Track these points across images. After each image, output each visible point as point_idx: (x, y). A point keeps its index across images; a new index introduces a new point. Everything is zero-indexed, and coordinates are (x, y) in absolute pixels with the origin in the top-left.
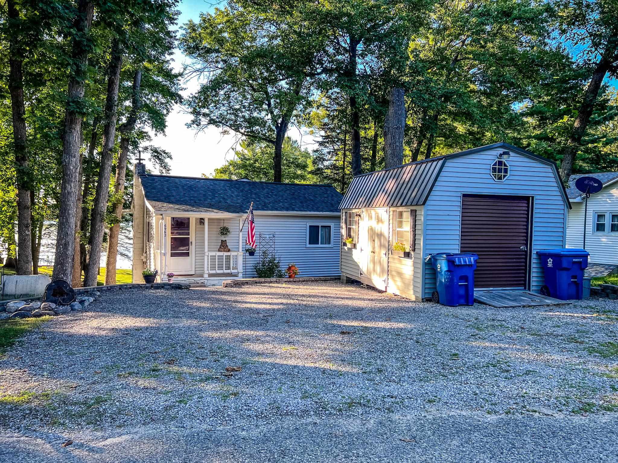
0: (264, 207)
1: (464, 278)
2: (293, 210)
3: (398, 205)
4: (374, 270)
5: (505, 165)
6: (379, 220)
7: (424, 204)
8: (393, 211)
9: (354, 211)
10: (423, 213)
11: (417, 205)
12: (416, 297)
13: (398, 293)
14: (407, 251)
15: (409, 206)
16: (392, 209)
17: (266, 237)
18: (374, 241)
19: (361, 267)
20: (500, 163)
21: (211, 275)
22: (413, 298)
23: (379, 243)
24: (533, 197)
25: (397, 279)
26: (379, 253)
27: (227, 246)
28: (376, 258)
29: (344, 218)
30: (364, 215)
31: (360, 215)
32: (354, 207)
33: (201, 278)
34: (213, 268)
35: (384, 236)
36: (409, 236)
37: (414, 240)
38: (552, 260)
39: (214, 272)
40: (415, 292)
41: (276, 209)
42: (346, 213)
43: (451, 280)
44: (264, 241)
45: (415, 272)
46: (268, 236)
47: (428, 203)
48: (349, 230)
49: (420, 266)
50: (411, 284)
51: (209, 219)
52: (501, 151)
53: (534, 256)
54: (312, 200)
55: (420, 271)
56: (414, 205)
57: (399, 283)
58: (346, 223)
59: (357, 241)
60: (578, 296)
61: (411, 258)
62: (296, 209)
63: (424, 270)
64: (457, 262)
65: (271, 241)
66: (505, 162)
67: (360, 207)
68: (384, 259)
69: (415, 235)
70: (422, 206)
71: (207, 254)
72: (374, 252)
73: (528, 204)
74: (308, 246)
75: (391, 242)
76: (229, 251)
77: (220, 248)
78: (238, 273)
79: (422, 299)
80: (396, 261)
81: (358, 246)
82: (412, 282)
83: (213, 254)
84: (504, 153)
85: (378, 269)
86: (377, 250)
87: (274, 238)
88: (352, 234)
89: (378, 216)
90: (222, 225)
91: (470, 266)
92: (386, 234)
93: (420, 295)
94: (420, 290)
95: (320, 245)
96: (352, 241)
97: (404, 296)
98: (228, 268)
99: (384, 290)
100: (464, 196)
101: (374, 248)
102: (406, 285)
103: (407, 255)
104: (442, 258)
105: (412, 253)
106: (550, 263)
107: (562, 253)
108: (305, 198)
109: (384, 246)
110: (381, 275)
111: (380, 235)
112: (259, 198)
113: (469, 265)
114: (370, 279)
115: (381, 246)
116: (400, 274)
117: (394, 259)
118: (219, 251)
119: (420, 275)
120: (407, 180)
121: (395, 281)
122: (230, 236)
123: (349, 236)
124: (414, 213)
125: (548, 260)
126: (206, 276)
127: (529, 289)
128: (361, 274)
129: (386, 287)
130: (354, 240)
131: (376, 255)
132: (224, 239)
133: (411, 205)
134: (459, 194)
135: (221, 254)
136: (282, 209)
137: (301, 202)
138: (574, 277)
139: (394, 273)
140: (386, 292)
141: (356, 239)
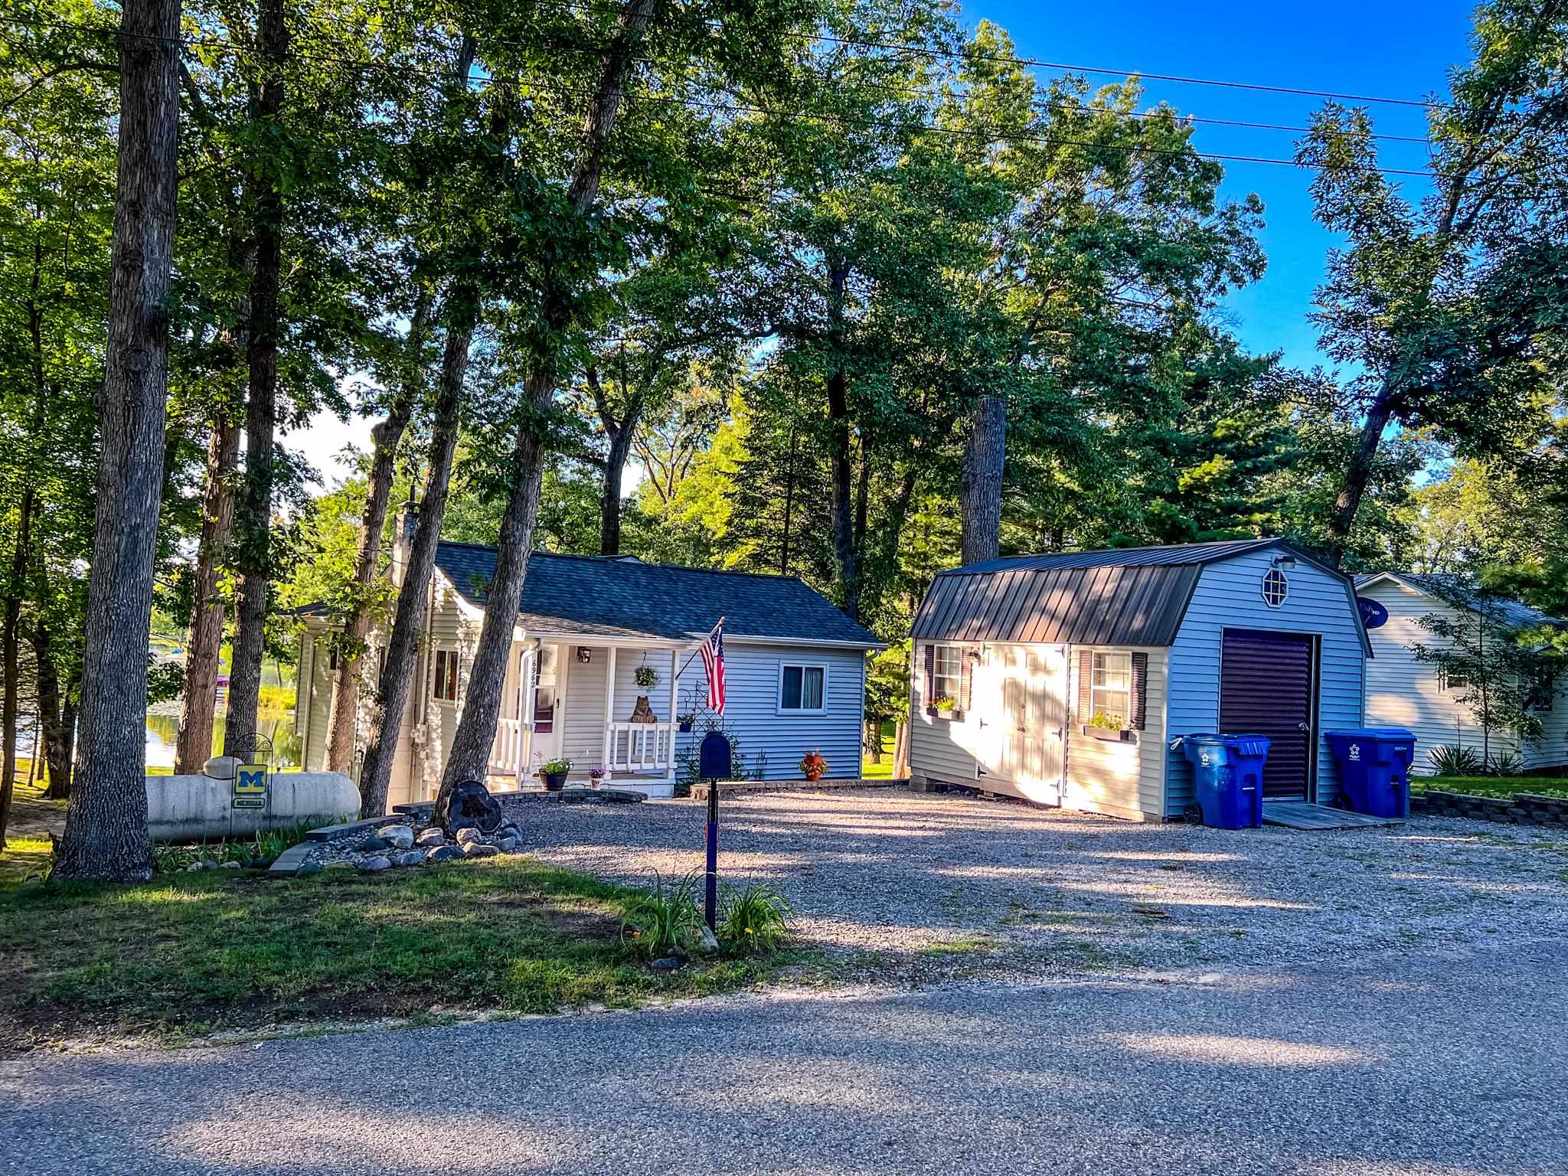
0: (701, 625)
1: (1250, 780)
2: (757, 632)
3: (1098, 641)
4: (1023, 766)
5: (1283, 580)
6: (1039, 668)
7: (1170, 644)
8: (1082, 652)
9: (957, 645)
10: (1165, 660)
11: (1147, 644)
12: (1147, 814)
13: (1095, 808)
14: (1125, 728)
15: (1129, 644)
16: (1078, 647)
18: (1022, 707)
19: (979, 758)
20: (1276, 574)
21: (616, 774)
22: (1137, 816)
23: (1037, 713)
24: (1319, 638)
25: (1092, 781)
26: (1039, 733)
27: (649, 709)
28: (1029, 740)
29: (921, 657)
30: (991, 654)
31: (975, 655)
32: (958, 638)
34: (623, 759)
35: (1054, 700)
37: (1143, 709)
38: (1358, 749)
39: (622, 767)
40: (1144, 805)
42: (927, 646)
43: (1231, 785)
45: (1141, 769)
47: (1177, 642)
48: (939, 683)
49: (1158, 757)
50: (1134, 791)
51: (618, 650)
52: (1279, 554)
53: (1321, 741)
54: (777, 610)
56: (1141, 645)
57: (1098, 790)
58: (928, 668)
59: (965, 706)
60: (1399, 813)
61: (1135, 742)
62: (761, 630)
63: (1169, 764)
66: (1284, 574)
67: (978, 638)
68: (1055, 743)
69: (1143, 700)
70: (1164, 648)
71: (611, 727)
72: (1023, 730)
73: (1310, 648)
74: (781, 711)
75: (1074, 710)
76: (655, 721)
77: (636, 713)
78: (667, 770)
79: (1164, 818)
80: (1089, 748)
81: (970, 716)
82: (1135, 785)
83: (623, 727)
84: (1285, 560)
85: (1035, 763)
86: (1032, 725)
88: (949, 691)
89: (1034, 660)
90: (639, 663)
91: (1258, 757)
92: (1060, 696)
93: (1158, 811)
95: (802, 711)
96: (952, 704)
97: (1110, 814)
98: (649, 759)
99: (1054, 803)
100: (1229, 633)
101: (1022, 721)
102: (1119, 794)
103: (1125, 736)
104: (1212, 743)
106: (1354, 752)
107: (1378, 736)
109: (1054, 719)
110: (1045, 774)
111: (1041, 698)
114: (1010, 784)
115: (1044, 717)
116: (1100, 773)
117: (1083, 743)
118: (631, 721)
119: (1158, 774)
121: (1084, 785)
122: (658, 687)
123: (940, 694)
124: (1140, 662)
125: (1352, 749)
126: (608, 776)
127: (1313, 800)
128: (980, 772)
129: (1060, 799)
130: (958, 703)
131: (1029, 734)
132: (644, 695)
133: (1135, 644)
134: (1218, 628)
135: (634, 726)
136: (734, 629)
137: (762, 616)
138: (1395, 778)
139: (1082, 771)
140: (1059, 807)
141: (962, 703)
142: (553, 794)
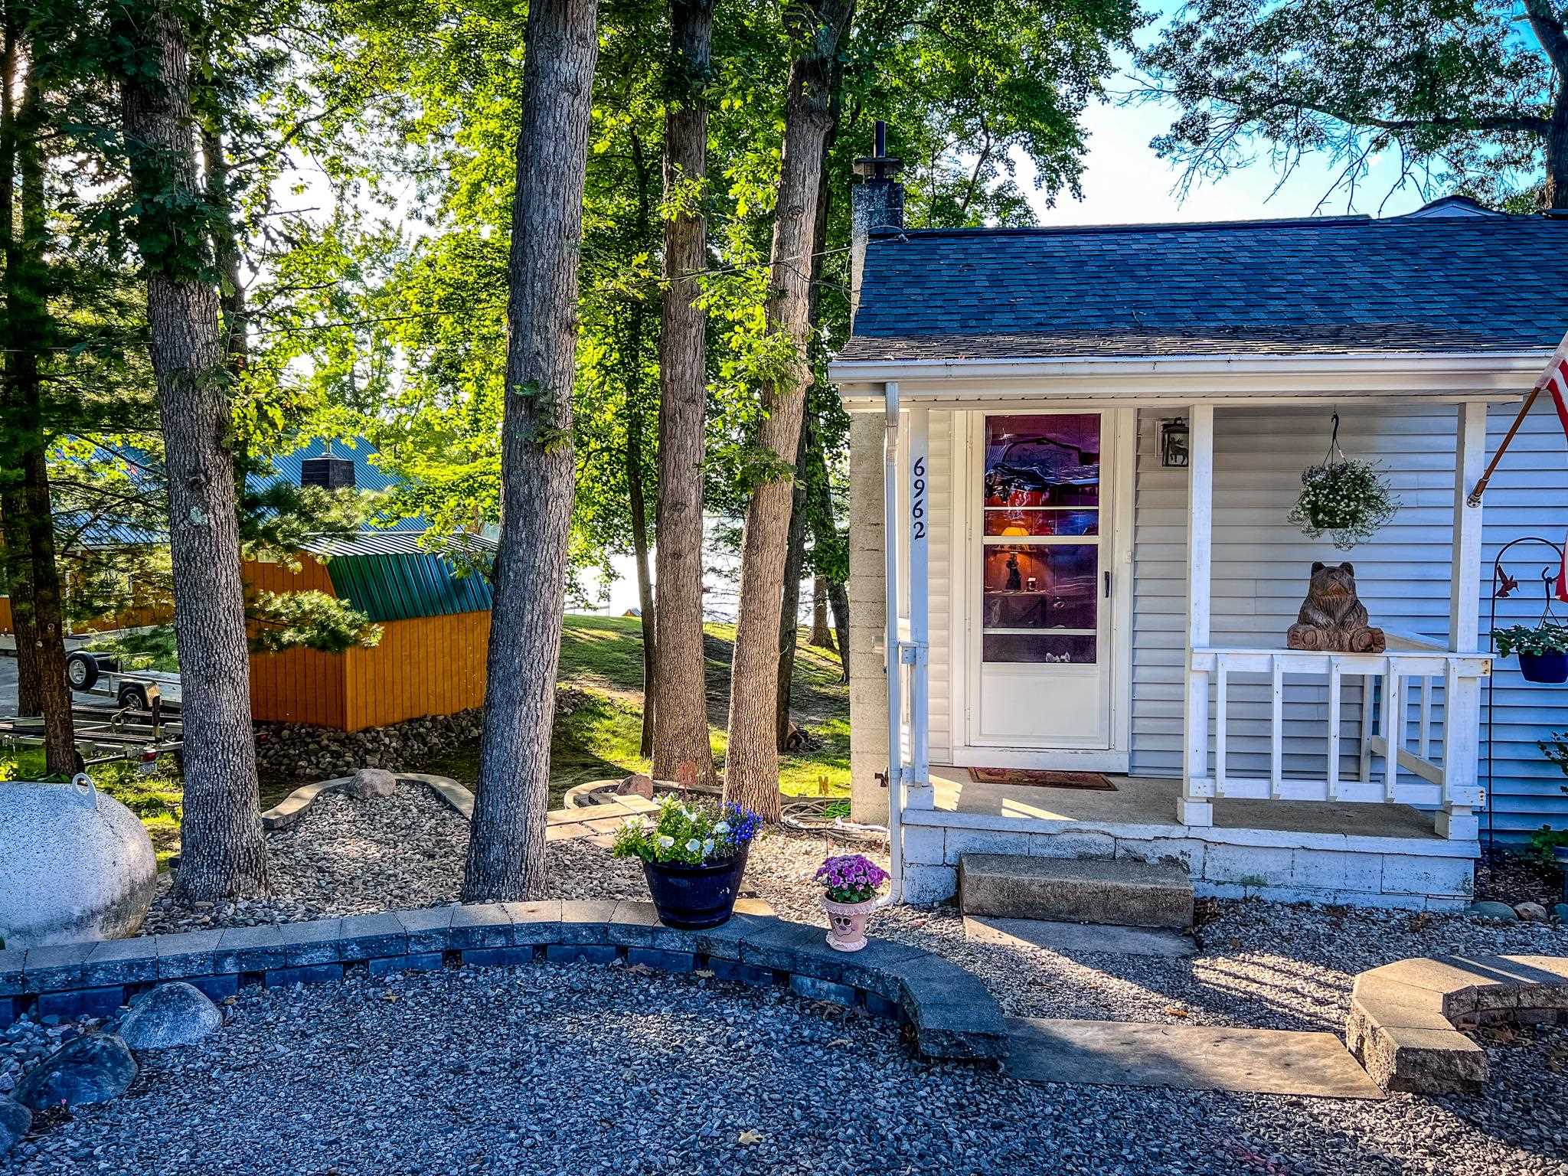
21: (1228, 812)
27: (1356, 606)
33: (1160, 829)
34: (1249, 763)
39: (1253, 789)
51: (1224, 418)
71: (1201, 661)
77: (1304, 618)
78: (1446, 810)
83: (1253, 661)
122: (1378, 535)
126: (1196, 814)
132: (1333, 557)
135: (1312, 663)
142: (674, 942)
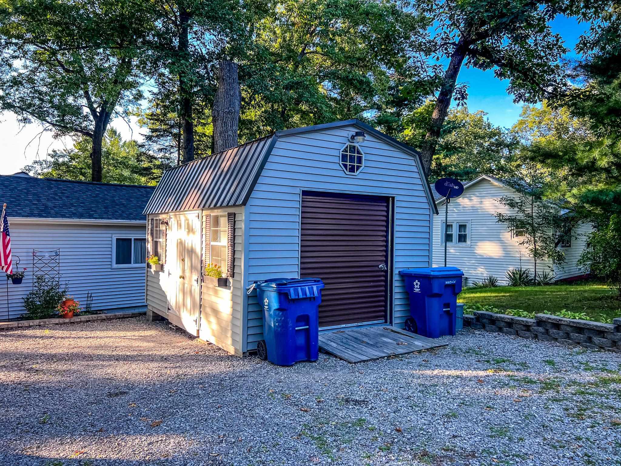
0: (44, 212)
1: (304, 319)
2: (91, 217)
3: (212, 206)
4: (184, 304)
5: (359, 152)
6: (190, 230)
7: (244, 203)
8: (207, 216)
9: (162, 217)
10: (244, 218)
11: (234, 205)
12: (236, 349)
13: (213, 340)
14: (224, 276)
15: (225, 207)
16: (205, 213)
17: (44, 256)
18: (183, 260)
19: (168, 298)
20: (353, 149)
22: (232, 351)
23: (189, 264)
24: (393, 198)
25: (213, 319)
26: (190, 279)
28: (186, 286)
29: (150, 227)
30: (173, 222)
31: (167, 223)
32: (160, 212)
35: (195, 253)
36: (227, 254)
37: (234, 260)
38: (419, 283)
40: (234, 342)
41: (63, 216)
42: (152, 220)
43: (283, 324)
44: (40, 262)
45: (234, 310)
46: (47, 255)
47: (250, 202)
48: (156, 244)
49: (240, 300)
50: (229, 328)
52: (353, 131)
53: (396, 277)
54: (123, 204)
55: (240, 308)
56: (231, 206)
57: (215, 326)
58: (152, 234)
59: (164, 261)
60: (451, 332)
61: (230, 288)
62: (95, 216)
63: (247, 306)
64: (293, 296)
65: (53, 261)
66: (359, 148)
67: (167, 211)
68: (196, 288)
69: (234, 252)
70: (243, 207)
72: (183, 278)
73: (388, 207)
74: (115, 266)
75: (204, 261)
79: (244, 353)
80: (211, 293)
81: (166, 268)
82: (230, 324)
84: (357, 134)
85: (188, 301)
86: (187, 273)
87: (58, 257)
88: (160, 250)
89: (188, 224)
91: (312, 299)
92: (198, 251)
93: (240, 347)
94: (240, 339)
95: (133, 265)
96: (159, 260)
97: (220, 346)
99: (195, 335)
100: (305, 193)
101: (184, 271)
102: (223, 330)
103: (223, 283)
104: (270, 289)
105: (231, 280)
106: (417, 286)
107: (432, 273)
108: (114, 201)
109: (196, 269)
110: (192, 312)
111: (191, 252)
112: (38, 201)
113: (310, 298)
114: (179, 318)
115: (192, 267)
116: (216, 312)
117: (208, 288)
119: (240, 316)
120: (226, 169)
121: (209, 322)
123: (156, 254)
125: (415, 283)
127: (391, 323)
128: (169, 309)
129: (198, 331)
130: (161, 259)
131: (186, 281)
133: (227, 206)
134: (298, 191)
136: (73, 215)
137: (106, 207)
138: (447, 305)
139: (208, 310)
140: (198, 337)
141: (163, 258)
